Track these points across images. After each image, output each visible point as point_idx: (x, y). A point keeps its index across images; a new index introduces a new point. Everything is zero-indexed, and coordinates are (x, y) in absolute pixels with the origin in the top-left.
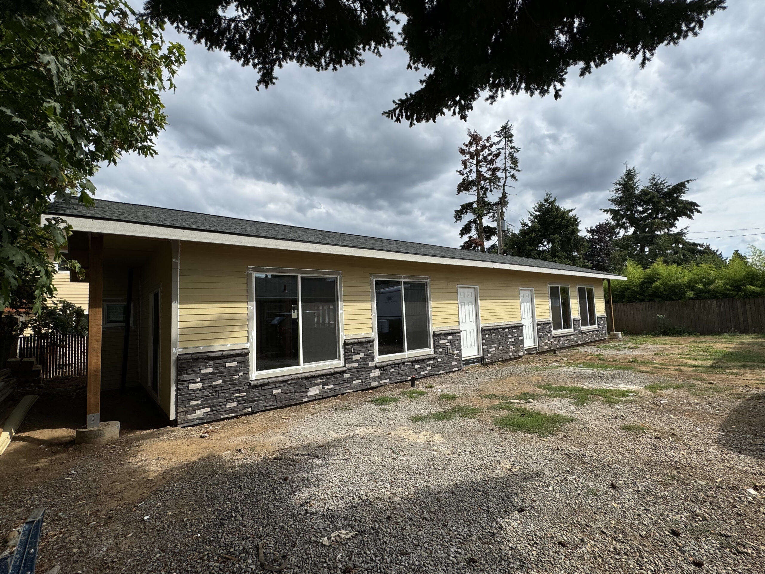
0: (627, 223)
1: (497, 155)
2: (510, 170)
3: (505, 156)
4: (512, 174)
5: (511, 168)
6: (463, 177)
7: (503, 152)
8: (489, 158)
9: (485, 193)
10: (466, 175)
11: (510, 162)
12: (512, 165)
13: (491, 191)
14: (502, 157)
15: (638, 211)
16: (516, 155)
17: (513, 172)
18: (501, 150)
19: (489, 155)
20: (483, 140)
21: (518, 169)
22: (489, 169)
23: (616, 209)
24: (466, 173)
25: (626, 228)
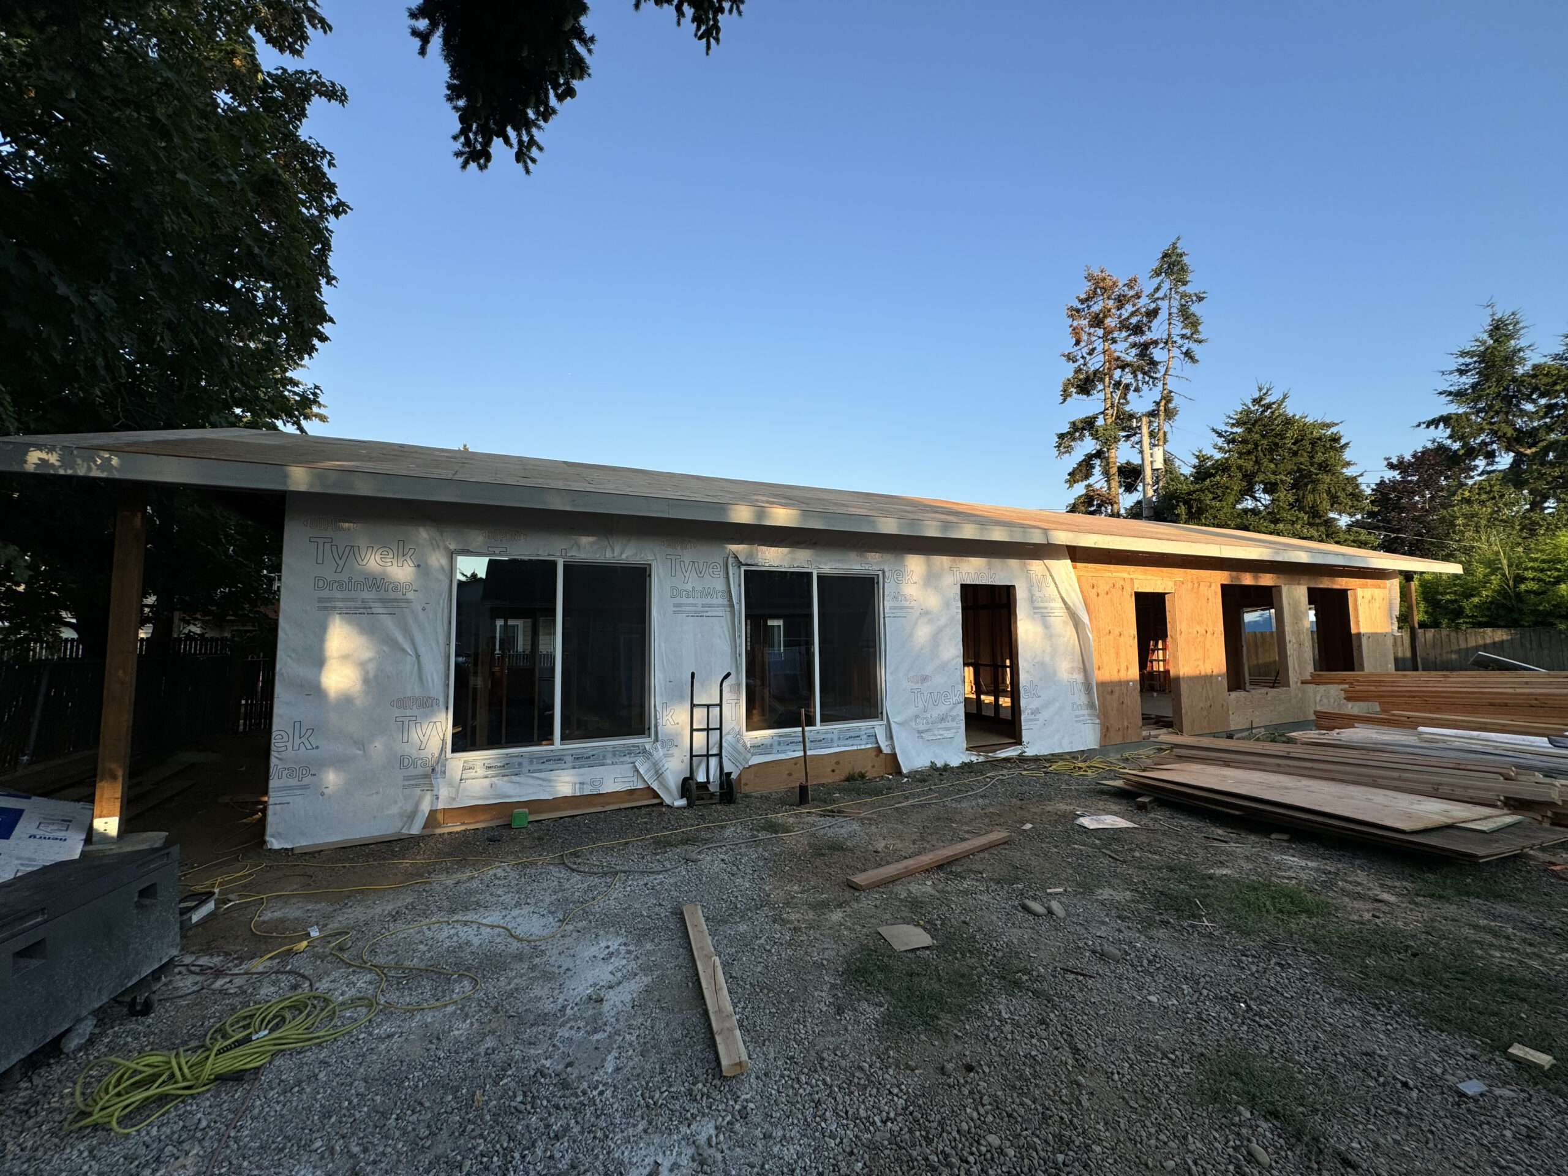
0: (1492, 443)
1: (1153, 314)
2: (1180, 342)
3: (1170, 314)
4: (1184, 350)
5: (1183, 336)
6: (1076, 365)
7: (1164, 305)
8: (1134, 320)
9: (1124, 396)
10: (1082, 361)
11: (1181, 325)
12: (1184, 331)
13: (1137, 390)
14: (1163, 315)
15: (1523, 413)
16: (1195, 308)
17: (1188, 345)
18: (1159, 302)
19: (1133, 314)
20: (1120, 285)
21: (1200, 337)
22: (1134, 345)
23: (1460, 411)
24: (1083, 357)
25: (1490, 456)
